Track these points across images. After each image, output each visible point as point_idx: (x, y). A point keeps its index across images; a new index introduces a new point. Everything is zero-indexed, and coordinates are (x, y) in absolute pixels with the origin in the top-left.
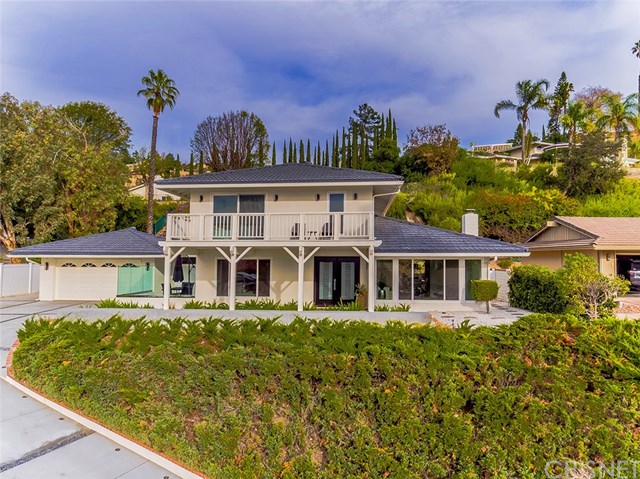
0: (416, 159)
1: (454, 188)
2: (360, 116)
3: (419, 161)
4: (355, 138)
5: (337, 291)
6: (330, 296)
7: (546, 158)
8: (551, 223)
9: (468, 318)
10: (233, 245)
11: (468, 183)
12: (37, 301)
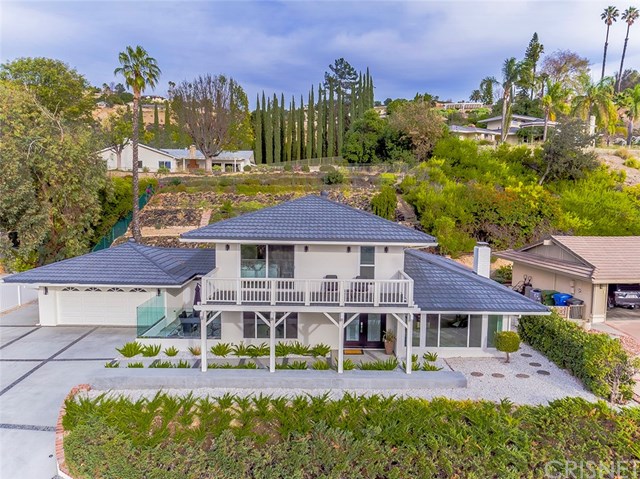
0: (401, 135)
1: (443, 175)
2: (336, 71)
3: (404, 137)
4: (331, 95)
5: (364, 334)
6: (357, 338)
7: (523, 135)
8: (547, 242)
9: (495, 375)
10: (273, 310)
11: (453, 165)
12: (40, 326)
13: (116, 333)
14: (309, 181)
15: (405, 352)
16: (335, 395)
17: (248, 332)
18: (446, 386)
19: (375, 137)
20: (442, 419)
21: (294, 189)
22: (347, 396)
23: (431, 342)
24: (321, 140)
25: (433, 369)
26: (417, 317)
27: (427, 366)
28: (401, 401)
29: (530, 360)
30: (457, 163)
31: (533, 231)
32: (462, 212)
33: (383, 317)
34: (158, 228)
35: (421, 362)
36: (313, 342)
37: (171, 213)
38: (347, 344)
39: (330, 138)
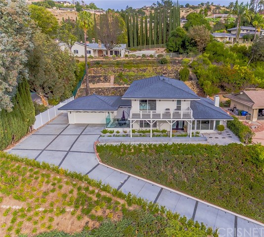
0: (192, 40)
1: (208, 60)
5: (177, 126)
6: (175, 127)
7: (245, 38)
8: (241, 93)
9: (216, 138)
10: (151, 120)
11: (214, 54)
12: (69, 124)
13: (95, 126)
14: (153, 63)
15: (190, 131)
16: (170, 143)
17: (141, 126)
18: (201, 141)
19: (181, 40)
20: (199, 149)
21: (147, 66)
22: (173, 143)
23: (198, 128)
24: (156, 36)
25: (198, 136)
26: (194, 121)
27: (196, 135)
28: (188, 144)
29: (228, 133)
30: (215, 53)
31: (241, 85)
32: (214, 79)
33: (184, 122)
34: (94, 84)
35: (195, 134)
36: (162, 129)
37: (98, 77)
38: (173, 129)
39: (160, 35)
